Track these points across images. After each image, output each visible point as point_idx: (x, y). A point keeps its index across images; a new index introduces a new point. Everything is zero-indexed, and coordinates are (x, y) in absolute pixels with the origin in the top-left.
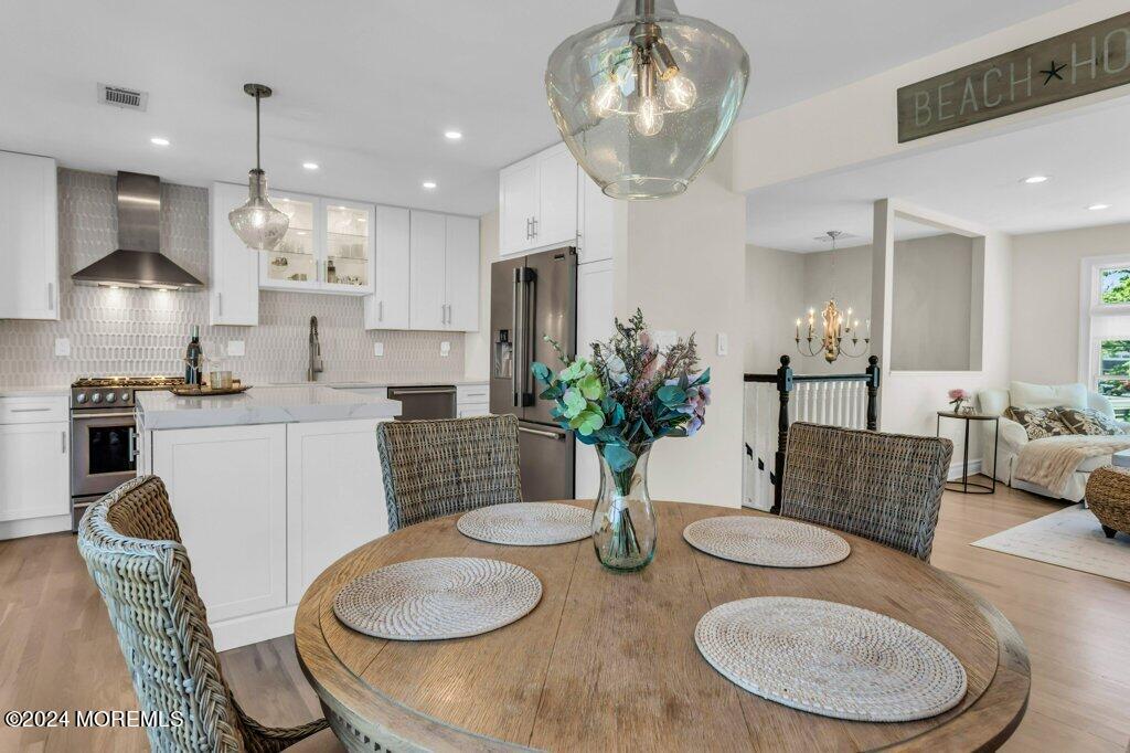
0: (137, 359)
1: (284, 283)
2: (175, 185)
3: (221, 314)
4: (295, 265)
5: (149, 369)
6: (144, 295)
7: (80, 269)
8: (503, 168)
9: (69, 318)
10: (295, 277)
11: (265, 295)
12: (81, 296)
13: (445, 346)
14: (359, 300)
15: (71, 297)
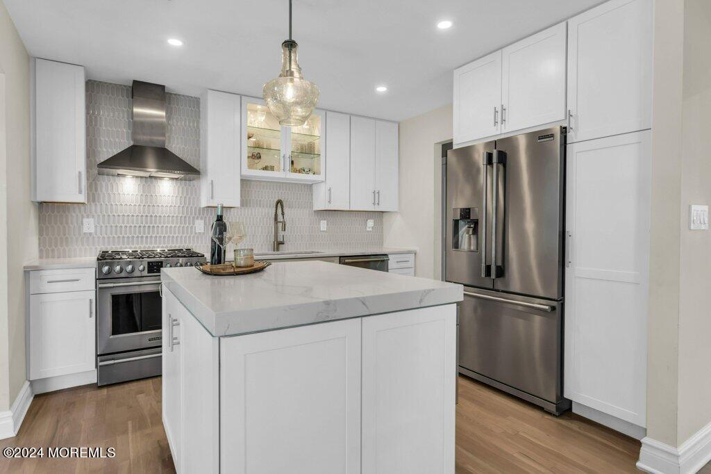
0: (147, 235)
1: (258, 173)
2: (175, 95)
3: (212, 198)
4: (266, 159)
5: (155, 243)
6: (152, 183)
7: (102, 161)
8: (455, 69)
9: (94, 201)
10: (266, 168)
11: (245, 182)
12: (104, 184)
13: (370, 223)
14: (309, 187)
15: (96, 184)
